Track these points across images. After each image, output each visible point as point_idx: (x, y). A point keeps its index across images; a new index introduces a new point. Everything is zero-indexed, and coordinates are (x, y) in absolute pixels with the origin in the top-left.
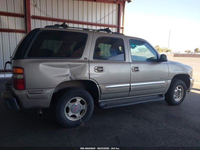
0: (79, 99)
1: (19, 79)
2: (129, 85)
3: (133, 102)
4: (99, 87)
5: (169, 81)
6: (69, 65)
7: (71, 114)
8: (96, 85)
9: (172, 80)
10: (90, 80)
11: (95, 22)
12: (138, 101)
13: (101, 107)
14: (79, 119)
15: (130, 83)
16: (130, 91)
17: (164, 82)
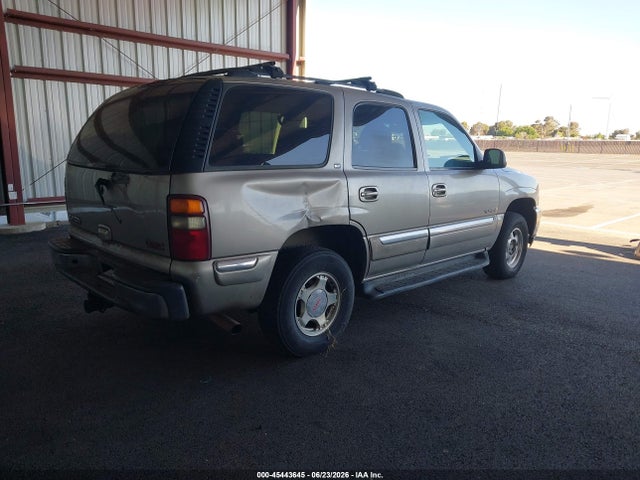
0: (323, 279)
1: (193, 230)
2: (427, 231)
3: (432, 277)
4: (369, 241)
5: (500, 218)
6: (304, 184)
7: (306, 319)
8: (362, 236)
9: (505, 214)
10: (352, 223)
11: (221, 43)
12: (441, 274)
13: (369, 296)
14: (324, 330)
15: (428, 226)
16: (428, 248)
17: (491, 220)
